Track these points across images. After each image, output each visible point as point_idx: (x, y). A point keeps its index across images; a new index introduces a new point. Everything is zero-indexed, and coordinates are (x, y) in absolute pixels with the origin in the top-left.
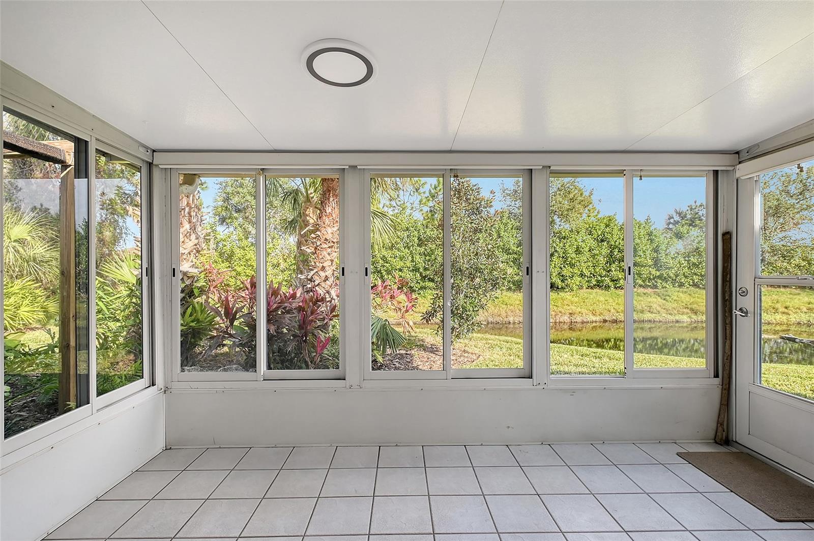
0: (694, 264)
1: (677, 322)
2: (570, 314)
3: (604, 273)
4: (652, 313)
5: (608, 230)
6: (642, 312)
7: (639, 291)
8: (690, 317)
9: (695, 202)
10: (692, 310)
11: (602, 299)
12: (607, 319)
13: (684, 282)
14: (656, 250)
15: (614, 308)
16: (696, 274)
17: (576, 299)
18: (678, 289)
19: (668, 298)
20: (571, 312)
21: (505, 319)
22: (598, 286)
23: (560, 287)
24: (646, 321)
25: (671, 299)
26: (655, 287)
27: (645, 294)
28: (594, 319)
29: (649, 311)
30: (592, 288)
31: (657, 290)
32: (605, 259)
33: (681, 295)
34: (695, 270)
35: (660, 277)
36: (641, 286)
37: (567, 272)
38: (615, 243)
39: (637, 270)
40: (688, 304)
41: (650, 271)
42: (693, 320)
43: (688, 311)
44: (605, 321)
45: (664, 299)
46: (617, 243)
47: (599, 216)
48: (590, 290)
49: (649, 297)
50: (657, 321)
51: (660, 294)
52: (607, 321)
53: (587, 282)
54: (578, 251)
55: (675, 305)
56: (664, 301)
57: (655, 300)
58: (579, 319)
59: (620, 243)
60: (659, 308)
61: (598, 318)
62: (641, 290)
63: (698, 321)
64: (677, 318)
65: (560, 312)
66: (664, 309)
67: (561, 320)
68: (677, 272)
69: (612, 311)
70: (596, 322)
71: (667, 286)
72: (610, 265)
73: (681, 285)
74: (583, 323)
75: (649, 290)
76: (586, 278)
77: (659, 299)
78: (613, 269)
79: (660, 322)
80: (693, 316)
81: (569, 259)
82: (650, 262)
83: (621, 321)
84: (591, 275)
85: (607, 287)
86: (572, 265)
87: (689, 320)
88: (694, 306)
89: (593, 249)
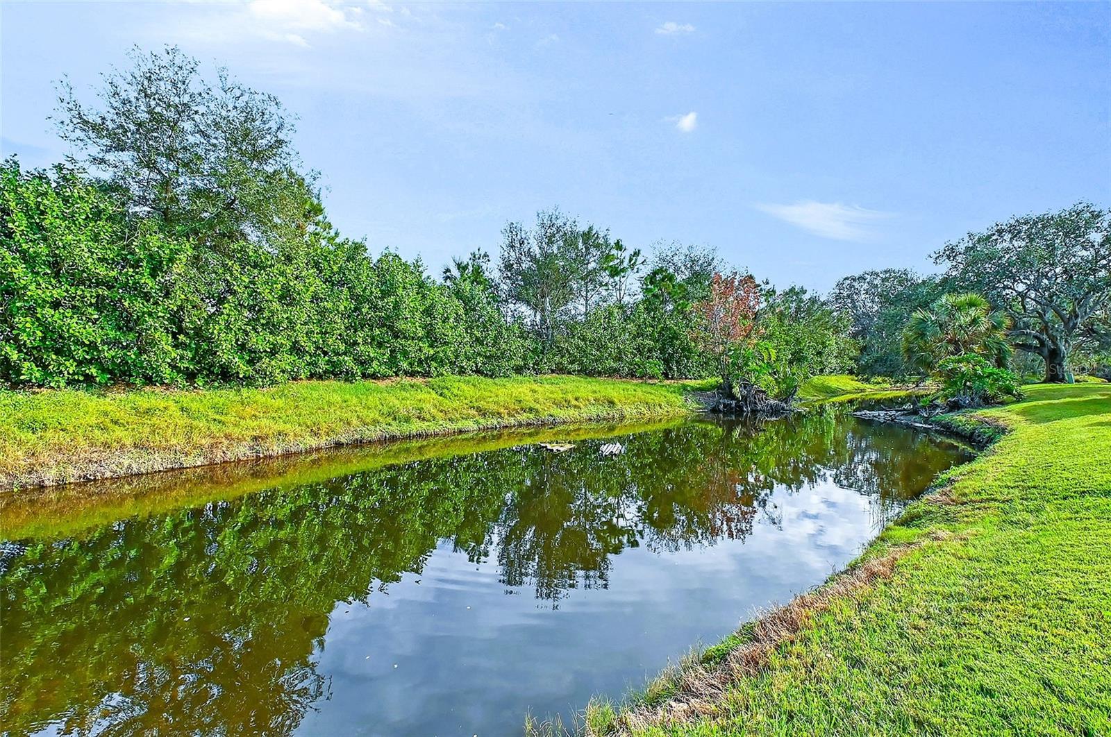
0: (477, 339)
1: (460, 432)
2: (255, 438)
3: (343, 347)
4: (424, 419)
5: (350, 265)
6: (407, 420)
7: (403, 382)
8: (477, 422)
9: (479, 250)
10: (479, 409)
11: (336, 398)
12: (343, 440)
13: (466, 367)
14: (428, 312)
15: (358, 416)
16: (479, 354)
17: (279, 403)
18: (459, 377)
19: (445, 391)
20: (257, 433)
21: (24, 479)
22: (332, 373)
23: (241, 376)
24: (414, 437)
25: (450, 394)
26: (427, 374)
27: (412, 386)
28: (314, 443)
29: (419, 418)
30: (320, 377)
31: (430, 379)
32: (346, 321)
33: (463, 386)
34: (479, 348)
35: (434, 358)
36: (406, 373)
37: (259, 341)
38: (363, 291)
39: (401, 344)
40: (474, 400)
41: (420, 347)
42: (481, 427)
43: (473, 412)
44: (339, 445)
45: (441, 395)
46: (368, 292)
47: (337, 240)
48: (314, 382)
49: (419, 390)
50: (431, 435)
51: (435, 386)
52: (343, 444)
53: (309, 364)
54: (287, 297)
55: (456, 404)
56: (441, 398)
57: (427, 396)
58: (276, 448)
59: (372, 292)
60: (434, 412)
61: (323, 441)
62: (407, 380)
63: (488, 428)
64: (460, 425)
65: (227, 437)
66: (441, 412)
67: (230, 456)
68: (456, 351)
69: (355, 422)
70: (318, 449)
71: (444, 372)
72: (355, 332)
73: (462, 372)
74: (287, 455)
75: (419, 381)
76: (308, 358)
77: (433, 394)
78: (360, 341)
79: (436, 435)
80: (480, 421)
81: (266, 314)
82: (421, 332)
83: (370, 441)
84: (319, 352)
85: (349, 377)
86: (272, 327)
87: (475, 427)
88: (482, 404)
89: (321, 299)
